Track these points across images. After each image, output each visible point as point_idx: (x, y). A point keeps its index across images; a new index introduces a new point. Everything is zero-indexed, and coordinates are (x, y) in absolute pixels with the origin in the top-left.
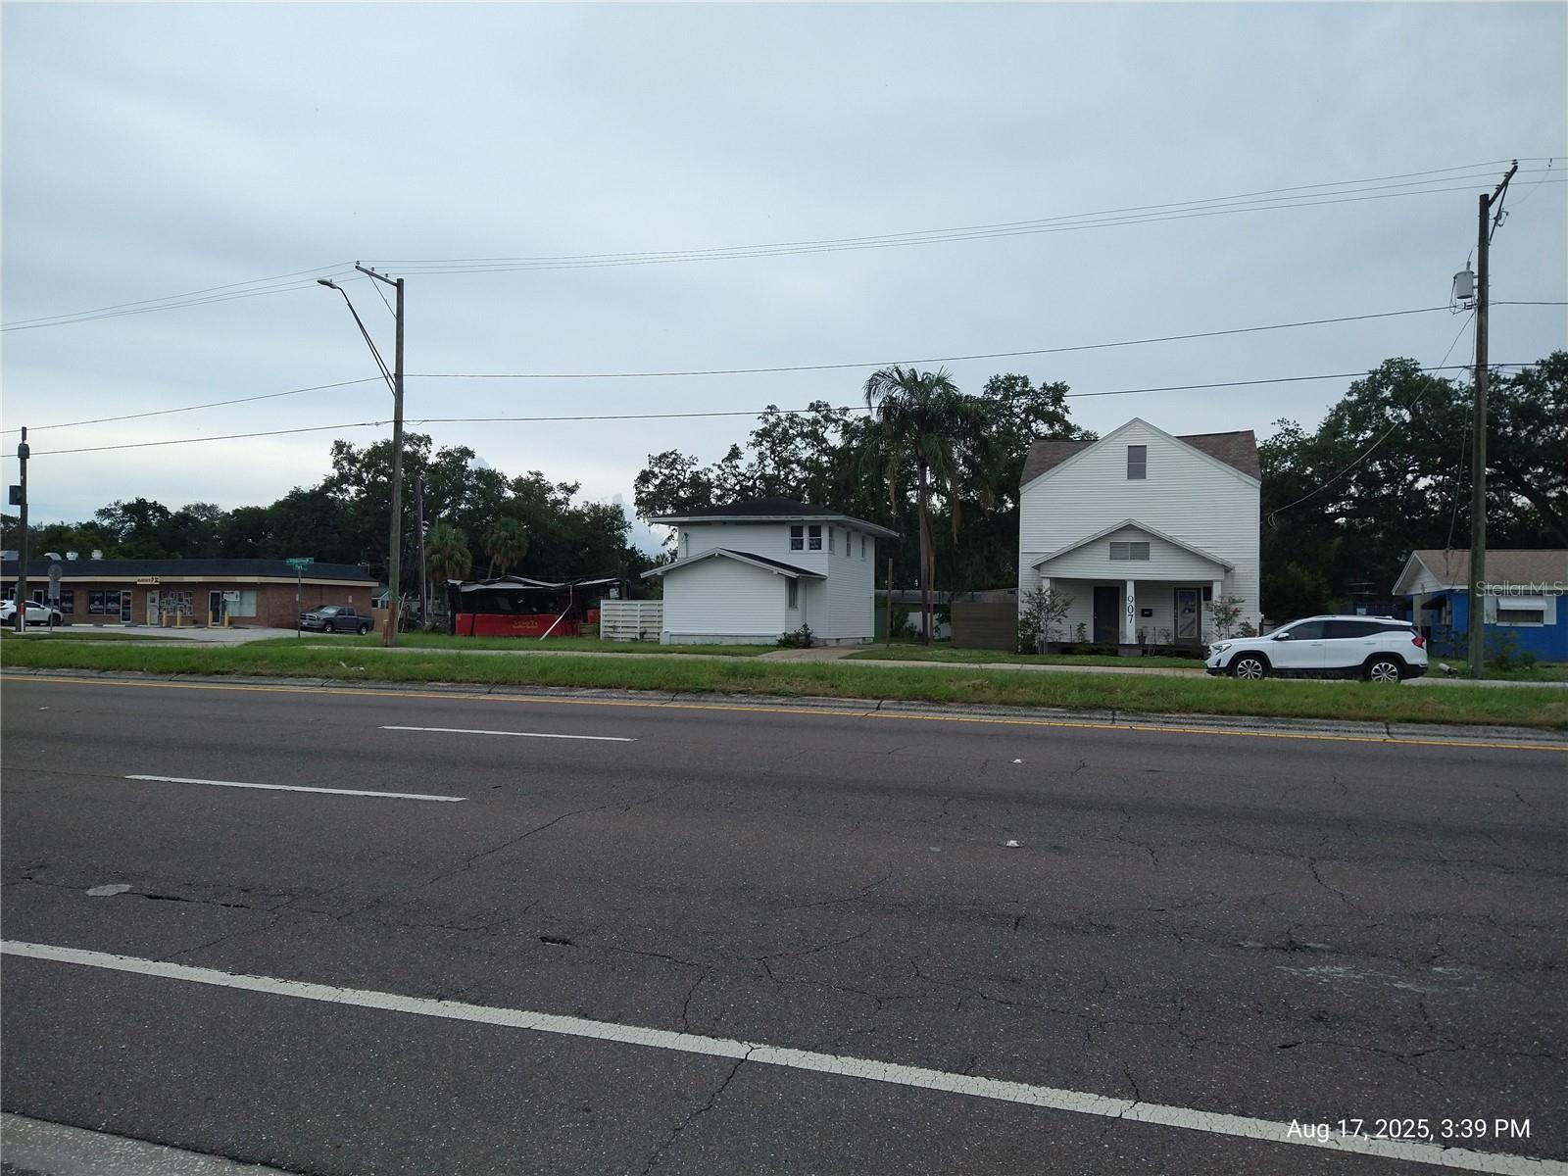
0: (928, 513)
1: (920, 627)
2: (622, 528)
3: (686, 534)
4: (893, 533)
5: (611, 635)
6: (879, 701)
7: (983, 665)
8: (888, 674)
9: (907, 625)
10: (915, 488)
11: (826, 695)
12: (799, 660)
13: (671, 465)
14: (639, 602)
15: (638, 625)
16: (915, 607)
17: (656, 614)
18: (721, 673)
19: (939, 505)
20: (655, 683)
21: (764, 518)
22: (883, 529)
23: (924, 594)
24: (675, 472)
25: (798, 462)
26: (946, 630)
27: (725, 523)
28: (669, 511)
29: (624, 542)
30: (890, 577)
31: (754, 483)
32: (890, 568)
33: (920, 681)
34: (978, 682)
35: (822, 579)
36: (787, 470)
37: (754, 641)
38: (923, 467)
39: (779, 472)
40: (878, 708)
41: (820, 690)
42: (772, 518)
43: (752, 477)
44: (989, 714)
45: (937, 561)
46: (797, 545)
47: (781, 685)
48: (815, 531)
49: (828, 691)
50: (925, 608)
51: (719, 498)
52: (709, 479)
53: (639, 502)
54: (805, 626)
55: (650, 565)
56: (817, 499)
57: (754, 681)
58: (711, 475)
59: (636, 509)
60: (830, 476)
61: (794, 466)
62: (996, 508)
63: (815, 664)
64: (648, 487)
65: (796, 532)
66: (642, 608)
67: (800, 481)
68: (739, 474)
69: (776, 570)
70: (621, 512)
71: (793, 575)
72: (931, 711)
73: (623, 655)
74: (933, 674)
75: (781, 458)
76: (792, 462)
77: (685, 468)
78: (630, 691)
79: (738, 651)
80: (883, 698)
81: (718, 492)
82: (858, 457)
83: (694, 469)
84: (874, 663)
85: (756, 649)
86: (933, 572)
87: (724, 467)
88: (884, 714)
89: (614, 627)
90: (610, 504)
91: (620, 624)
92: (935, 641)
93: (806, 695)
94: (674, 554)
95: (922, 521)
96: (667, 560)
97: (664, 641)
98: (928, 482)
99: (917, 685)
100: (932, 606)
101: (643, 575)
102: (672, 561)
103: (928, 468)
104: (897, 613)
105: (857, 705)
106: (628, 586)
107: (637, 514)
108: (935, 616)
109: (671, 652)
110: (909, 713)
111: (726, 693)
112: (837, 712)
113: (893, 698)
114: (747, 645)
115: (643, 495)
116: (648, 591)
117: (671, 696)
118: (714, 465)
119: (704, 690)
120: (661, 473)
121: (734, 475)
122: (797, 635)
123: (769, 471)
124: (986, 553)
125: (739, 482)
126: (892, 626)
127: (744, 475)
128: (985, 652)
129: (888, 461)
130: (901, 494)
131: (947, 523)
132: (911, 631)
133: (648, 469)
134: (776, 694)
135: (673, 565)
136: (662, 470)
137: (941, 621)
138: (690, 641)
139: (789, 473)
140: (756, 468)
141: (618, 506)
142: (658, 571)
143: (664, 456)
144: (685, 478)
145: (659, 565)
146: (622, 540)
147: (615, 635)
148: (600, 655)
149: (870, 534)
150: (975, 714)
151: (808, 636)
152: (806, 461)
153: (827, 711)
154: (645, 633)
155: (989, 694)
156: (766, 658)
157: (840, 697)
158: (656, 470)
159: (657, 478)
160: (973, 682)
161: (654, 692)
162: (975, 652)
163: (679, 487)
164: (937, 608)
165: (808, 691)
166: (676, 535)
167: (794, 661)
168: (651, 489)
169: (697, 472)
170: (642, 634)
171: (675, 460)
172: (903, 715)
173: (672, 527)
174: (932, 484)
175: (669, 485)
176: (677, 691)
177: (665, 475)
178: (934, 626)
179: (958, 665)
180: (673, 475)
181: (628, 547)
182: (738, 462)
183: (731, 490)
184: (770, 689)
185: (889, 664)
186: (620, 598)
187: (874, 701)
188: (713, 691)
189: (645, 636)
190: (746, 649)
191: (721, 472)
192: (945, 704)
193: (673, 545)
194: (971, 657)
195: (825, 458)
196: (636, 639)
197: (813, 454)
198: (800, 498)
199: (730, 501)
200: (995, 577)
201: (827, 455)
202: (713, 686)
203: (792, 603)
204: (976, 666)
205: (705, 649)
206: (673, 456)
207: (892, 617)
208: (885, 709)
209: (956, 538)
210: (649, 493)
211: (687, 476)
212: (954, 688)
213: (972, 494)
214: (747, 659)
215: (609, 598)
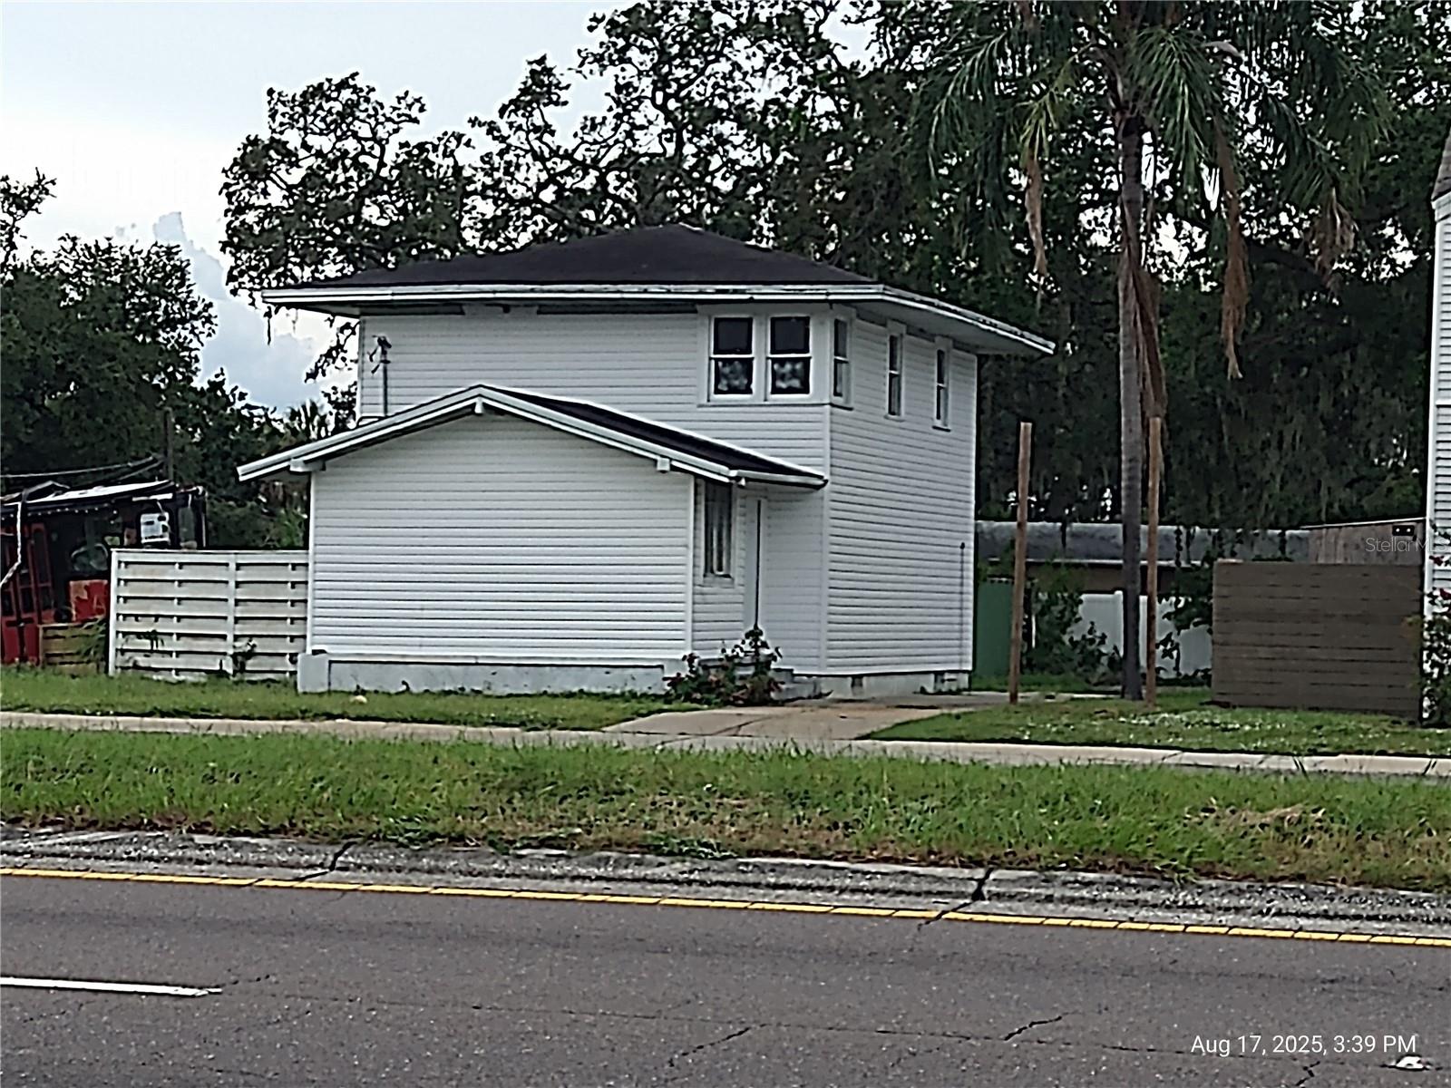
0: (1146, 284)
1: (1115, 642)
2: (183, 321)
3: (383, 343)
4: (1035, 342)
5: (142, 661)
6: (980, 873)
7: (1308, 762)
8: (1012, 785)
9: (1077, 632)
10: (1108, 198)
11: (814, 852)
12: (733, 742)
13: (341, 122)
14: (231, 558)
15: (228, 629)
16: (1103, 579)
17: (288, 593)
18: (484, 782)
19: (1180, 255)
20: (279, 816)
21: (631, 292)
22: (1004, 330)
23: (1131, 536)
24: (350, 145)
25: (740, 115)
26: (1195, 651)
27: (506, 306)
28: (330, 270)
29: (189, 366)
30: (1023, 480)
31: (602, 181)
32: (1024, 453)
33: (1107, 811)
34: (1293, 813)
35: (812, 487)
36: (705, 141)
37: (594, 683)
38: (1131, 131)
39: (680, 144)
40: (977, 896)
41: (796, 836)
42: (656, 292)
43: (596, 161)
44: (1325, 915)
45: (1172, 432)
46: (733, 377)
47: (676, 821)
48: (790, 335)
49: (820, 840)
50: (1130, 580)
51: (490, 228)
52: (458, 169)
53: (236, 240)
54: (755, 634)
55: (274, 441)
56: (796, 234)
57: (592, 808)
58: (466, 157)
59: (227, 261)
60: (840, 161)
61: (726, 128)
62: (1360, 265)
63: (782, 755)
64: (265, 193)
65: (731, 336)
66: (242, 575)
67: (745, 176)
68: (554, 153)
69: (668, 456)
70: (181, 270)
71: (721, 472)
72: (1145, 904)
73: (179, 725)
74: (1149, 787)
75: (687, 104)
76: (718, 116)
77: (382, 133)
78: (199, 839)
79: (542, 710)
80: (995, 863)
81: (487, 208)
82: (928, 99)
83: (412, 134)
84: (964, 751)
85: (599, 708)
86: (1158, 464)
87: (505, 131)
88: (998, 913)
89: (152, 636)
90: (145, 245)
91: (174, 627)
92: (1168, 682)
93: (750, 854)
94: (345, 405)
95: (1127, 307)
96: (323, 423)
97: (311, 678)
98: (1147, 181)
99: (1100, 823)
100: (1153, 574)
101: (245, 472)
102: (341, 426)
103: (1147, 137)
104: (1043, 596)
105: (912, 886)
106: (198, 506)
107: (231, 278)
108: (1164, 606)
109: (331, 717)
110: (1075, 909)
111: (501, 845)
112: (851, 905)
113: (1025, 864)
114: (570, 695)
115: (251, 217)
116: (262, 523)
117: (327, 854)
118: (474, 122)
119: (433, 835)
120: (305, 146)
121: (538, 157)
122: (731, 663)
123: (648, 143)
124: (1325, 405)
125: (552, 179)
126: (1027, 637)
127: (568, 156)
128: (1317, 717)
129: (1022, 115)
130: (1061, 220)
131: (1207, 313)
132: (1088, 653)
133: (265, 136)
134: (657, 850)
135: (341, 440)
136: (311, 140)
137: (1180, 618)
138: (392, 682)
139: (711, 150)
140: (606, 131)
141: (170, 252)
142: (295, 459)
143: (317, 91)
144: (382, 165)
145: (299, 438)
146: (181, 359)
147: (155, 661)
148: (107, 722)
149: (958, 345)
150: (1279, 913)
151: (762, 666)
152: (765, 112)
153: (816, 903)
154: (250, 654)
155: (1323, 852)
156: (628, 736)
157: (860, 858)
158: (293, 138)
159: (296, 164)
160: (1277, 812)
161: (275, 842)
162: (1285, 720)
163: (360, 197)
164: (1169, 581)
165: (759, 839)
166: (352, 345)
167: (718, 744)
168: (276, 197)
169: (421, 147)
170: (240, 659)
171: (351, 107)
172: (1057, 916)
173: (340, 321)
174: (1159, 188)
175: (334, 185)
176: (345, 839)
177: (319, 154)
178: (1159, 638)
179: (1232, 760)
180: (345, 153)
181: (199, 382)
182: (551, 114)
183: (525, 202)
184: (639, 833)
185: (1016, 754)
186: (174, 544)
187: (966, 873)
188: (461, 838)
189: (250, 665)
190: (569, 707)
191: (496, 147)
192: (1185, 885)
193: (340, 377)
194: (1272, 734)
195: (825, 105)
196: (221, 674)
197: (786, 92)
198: (746, 230)
199: (525, 238)
200: (1350, 485)
201: (830, 92)
202: (462, 823)
203: (714, 561)
204: (1288, 763)
205: (440, 705)
206: (346, 94)
207: (1028, 610)
208: (999, 896)
209: (1233, 362)
210: (270, 212)
211: (389, 158)
212: (1217, 834)
213: (1284, 219)
214: (569, 737)
215: (137, 544)
